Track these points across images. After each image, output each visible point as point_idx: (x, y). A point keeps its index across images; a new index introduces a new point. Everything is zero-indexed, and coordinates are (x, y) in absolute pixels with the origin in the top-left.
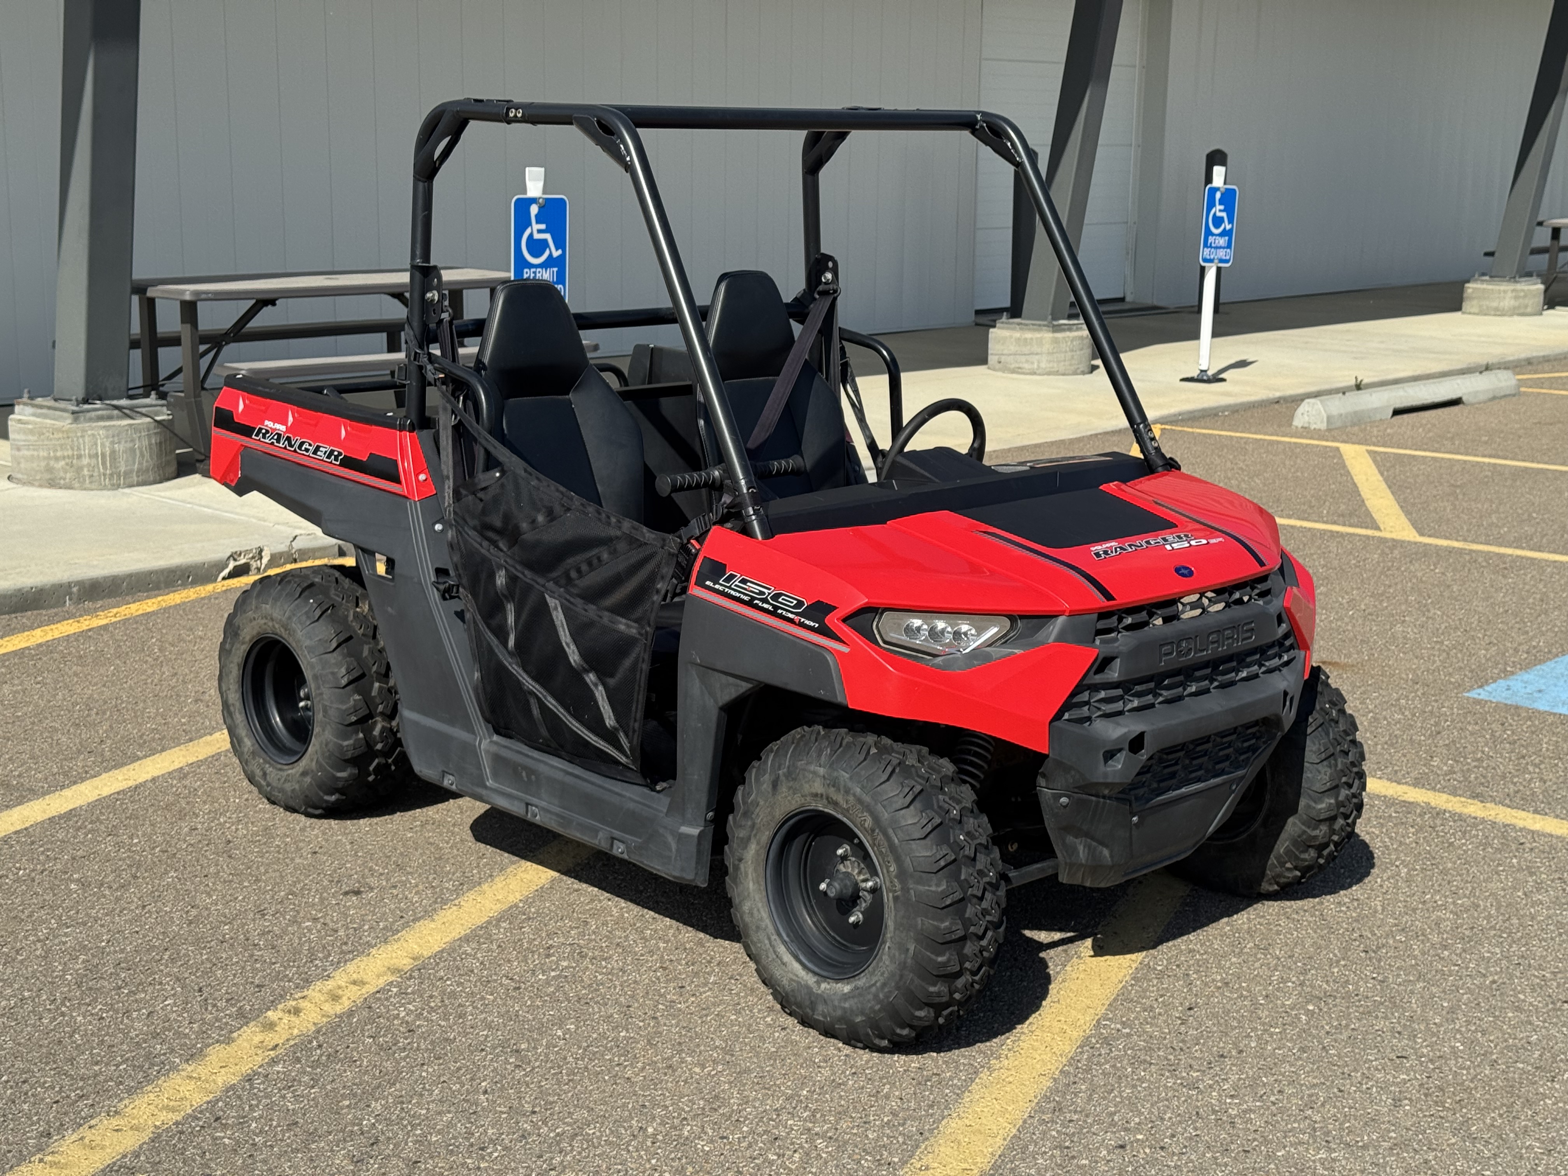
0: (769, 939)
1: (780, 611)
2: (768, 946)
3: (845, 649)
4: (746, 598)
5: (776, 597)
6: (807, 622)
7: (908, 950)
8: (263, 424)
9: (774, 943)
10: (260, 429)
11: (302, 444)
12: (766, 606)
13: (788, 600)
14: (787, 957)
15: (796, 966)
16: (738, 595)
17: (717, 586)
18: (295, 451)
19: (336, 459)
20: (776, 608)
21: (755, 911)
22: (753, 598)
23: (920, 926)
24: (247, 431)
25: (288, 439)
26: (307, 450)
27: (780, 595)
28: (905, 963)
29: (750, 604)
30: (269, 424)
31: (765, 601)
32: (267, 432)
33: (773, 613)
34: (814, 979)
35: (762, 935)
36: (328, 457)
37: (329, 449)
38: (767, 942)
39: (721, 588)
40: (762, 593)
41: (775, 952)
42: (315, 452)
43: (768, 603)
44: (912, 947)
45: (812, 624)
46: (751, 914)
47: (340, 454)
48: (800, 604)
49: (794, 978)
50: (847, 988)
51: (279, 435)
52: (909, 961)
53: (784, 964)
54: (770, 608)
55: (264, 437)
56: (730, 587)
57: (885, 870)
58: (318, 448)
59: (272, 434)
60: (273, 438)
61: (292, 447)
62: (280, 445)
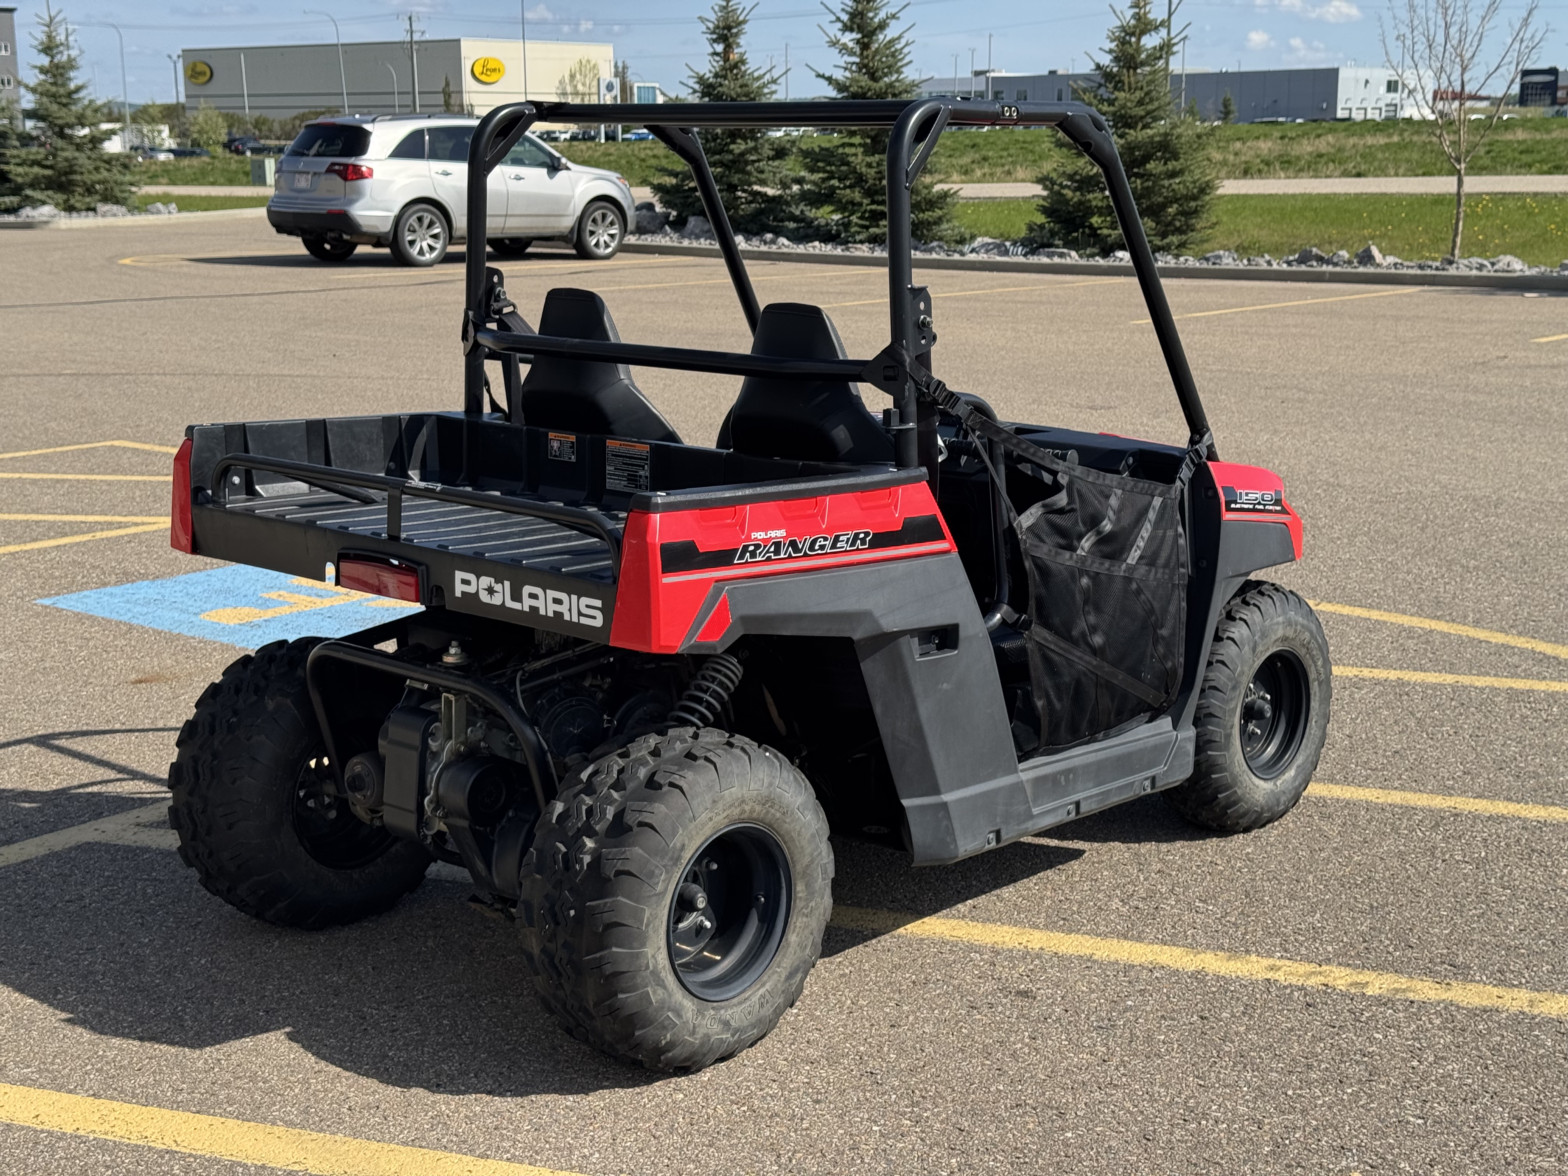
1: (1266, 507)
4: (1251, 507)
5: (1262, 497)
8: (748, 538)
9: (1247, 775)
10: (746, 548)
11: (814, 542)
12: (1260, 507)
13: (1267, 496)
14: (1257, 781)
15: (1262, 783)
17: (1237, 506)
18: (805, 555)
19: (863, 542)
20: (1264, 506)
21: (1237, 760)
22: (1255, 505)
24: (723, 558)
25: (793, 544)
26: (822, 547)
27: (1263, 495)
29: (1254, 510)
30: (760, 535)
31: (1259, 503)
32: (757, 546)
33: (1264, 511)
34: (1272, 783)
35: (1245, 777)
36: (853, 545)
37: (851, 534)
38: (1248, 779)
39: (1239, 506)
40: (1257, 499)
42: (834, 546)
43: (1261, 504)
45: (1278, 508)
47: (867, 534)
48: (1272, 497)
51: (777, 545)
54: (1262, 508)
55: (753, 554)
56: (1243, 503)
57: (1313, 668)
58: (837, 539)
59: (765, 546)
60: (768, 552)
61: (800, 551)
62: (782, 556)
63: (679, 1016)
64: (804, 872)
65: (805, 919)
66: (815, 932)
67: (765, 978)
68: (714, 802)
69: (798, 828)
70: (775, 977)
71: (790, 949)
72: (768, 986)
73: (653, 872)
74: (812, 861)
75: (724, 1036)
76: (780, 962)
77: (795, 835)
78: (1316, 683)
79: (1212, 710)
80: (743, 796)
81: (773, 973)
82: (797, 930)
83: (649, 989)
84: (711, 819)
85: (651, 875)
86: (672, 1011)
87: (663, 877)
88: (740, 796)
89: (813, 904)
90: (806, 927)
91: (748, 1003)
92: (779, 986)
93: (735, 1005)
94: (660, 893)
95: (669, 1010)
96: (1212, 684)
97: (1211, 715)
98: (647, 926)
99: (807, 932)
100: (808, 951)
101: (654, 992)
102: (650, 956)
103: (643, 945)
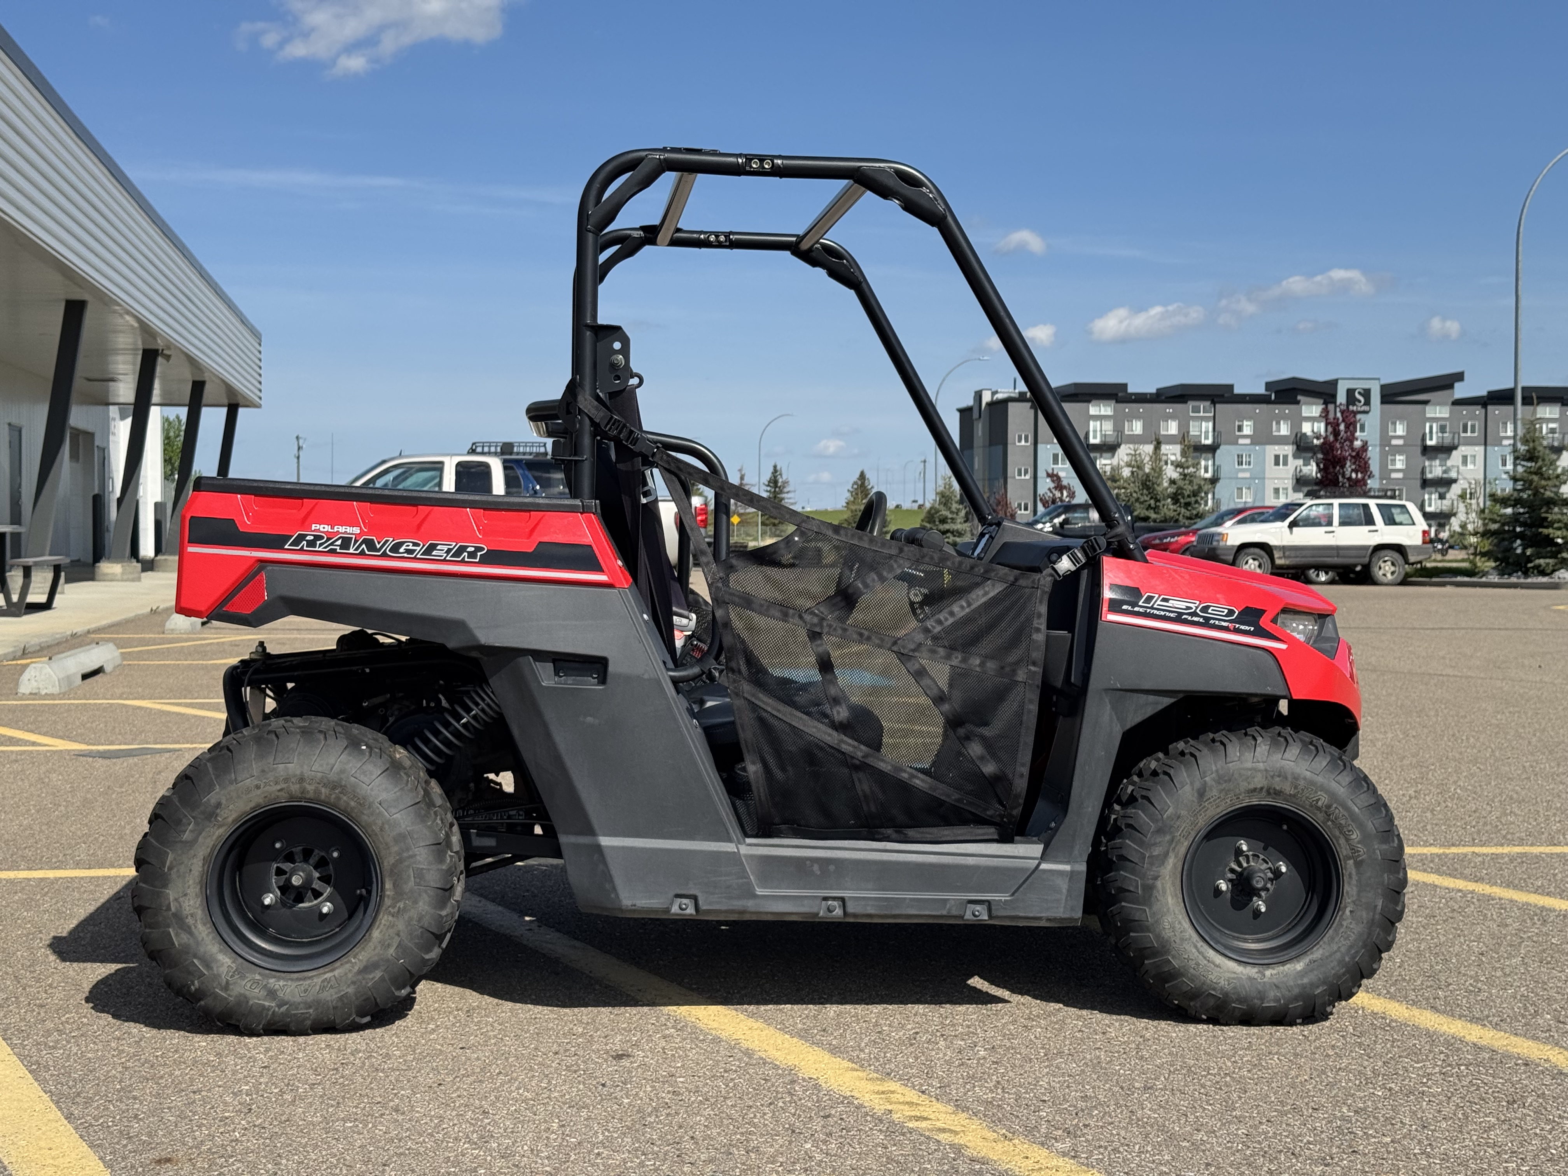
0: (1196, 947)
1: (1212, 622)
2: (1197, 954)
3: (1283, 646)
4: (1172, 615)
5: (1205, 609)
6: (1242, 627)
7: (1376, 906)
8: (305, 527)
9: (1201, 949)
10: (301, 536)
11: (399, 545)
12: (1196, 619)
13: (1218, 610)
14: (1218, 959)
15: (1232, 965)
16: (1162, 613)
17: (1136, 609)
18: (385, 555)
19: (471, 556)
20: (1207, 619)
21: (1177, 926)
22: (1181, 614)
23: (1386, 881)
25: (368, 543)
26: (411, 551)
27: (1209, 607)
28: (1373, 920)
29: (1179, 619)
30: (322, 527)
31: (1194, 614)
32: (318, 538)
33: (1206, 624)
34: (1255, 970)
35: (1187, 946)
36: (456, 556)
37: (454, 546)
38: (1194, 950)
39: (1141, 610)
40: (1188, 608)
41: (1205, 958)
42: (428, 553)
43: (1198, 616)
44: (1380, 903)
45: (1247, 628)
46: (1173, 928)
47: (478, 549)
48: (1231, 612)
49: (1233, 975)
50: (1299, 966)
51: (346, 540)
52: (1377, 917)
53: (1218, 966)
54: (1201, 620)
55: (311, 544)
56: (1152, 608)
57: (1342, 841)
58: (433, 547)
59: (328, 539)
60: (332, 544)
61: (379, 550)
62: (351, 551)
63: (208, 966)
64: (392, 871)
65: (390, 918)
66: (402, 934)
67: (338, 964)
68: (263, 771)
69: (379, 822)
70: (348, 966)
71: (371, 944)
72: (336, 973)
73: (181, 821)
74: (400, 861)
75: (267, 1004)
76: (357, 954)
77: (376, 829)
78: (1351, 862)
79: (1124, 852)
80: (302, 773)
81: (346, 963)
82: (382, 926)
83: (171, 930)
84: (258, 787)
85: (179, 822)
86: (199, 959)
87: (191, 827)
88: (298, 772)
89: (401, 905)
90: (392, 926)
91: (308, 982)
92: (350, 975)
93: (292, 980)
94: (186, 842)
95: (195, 956)
96: (1131, 821)
97: (1123, 858)
98: (170, 869)
99: (391, 931)
100: (392, 951)
101: (177, 935)
102: (171, 899)
103: (165, 886)
